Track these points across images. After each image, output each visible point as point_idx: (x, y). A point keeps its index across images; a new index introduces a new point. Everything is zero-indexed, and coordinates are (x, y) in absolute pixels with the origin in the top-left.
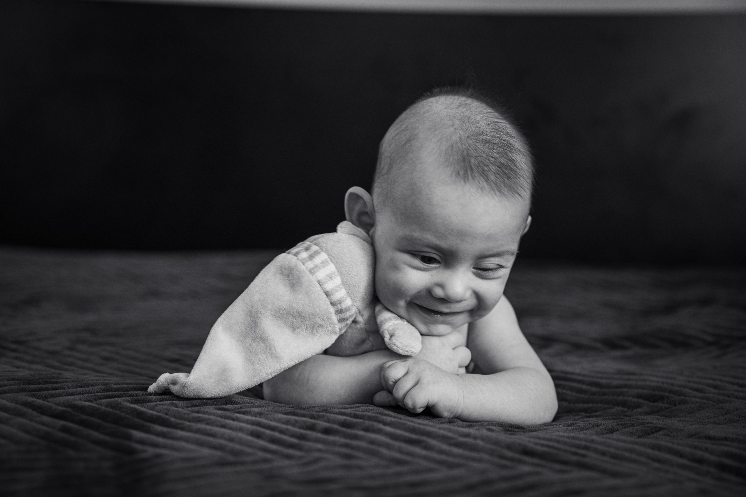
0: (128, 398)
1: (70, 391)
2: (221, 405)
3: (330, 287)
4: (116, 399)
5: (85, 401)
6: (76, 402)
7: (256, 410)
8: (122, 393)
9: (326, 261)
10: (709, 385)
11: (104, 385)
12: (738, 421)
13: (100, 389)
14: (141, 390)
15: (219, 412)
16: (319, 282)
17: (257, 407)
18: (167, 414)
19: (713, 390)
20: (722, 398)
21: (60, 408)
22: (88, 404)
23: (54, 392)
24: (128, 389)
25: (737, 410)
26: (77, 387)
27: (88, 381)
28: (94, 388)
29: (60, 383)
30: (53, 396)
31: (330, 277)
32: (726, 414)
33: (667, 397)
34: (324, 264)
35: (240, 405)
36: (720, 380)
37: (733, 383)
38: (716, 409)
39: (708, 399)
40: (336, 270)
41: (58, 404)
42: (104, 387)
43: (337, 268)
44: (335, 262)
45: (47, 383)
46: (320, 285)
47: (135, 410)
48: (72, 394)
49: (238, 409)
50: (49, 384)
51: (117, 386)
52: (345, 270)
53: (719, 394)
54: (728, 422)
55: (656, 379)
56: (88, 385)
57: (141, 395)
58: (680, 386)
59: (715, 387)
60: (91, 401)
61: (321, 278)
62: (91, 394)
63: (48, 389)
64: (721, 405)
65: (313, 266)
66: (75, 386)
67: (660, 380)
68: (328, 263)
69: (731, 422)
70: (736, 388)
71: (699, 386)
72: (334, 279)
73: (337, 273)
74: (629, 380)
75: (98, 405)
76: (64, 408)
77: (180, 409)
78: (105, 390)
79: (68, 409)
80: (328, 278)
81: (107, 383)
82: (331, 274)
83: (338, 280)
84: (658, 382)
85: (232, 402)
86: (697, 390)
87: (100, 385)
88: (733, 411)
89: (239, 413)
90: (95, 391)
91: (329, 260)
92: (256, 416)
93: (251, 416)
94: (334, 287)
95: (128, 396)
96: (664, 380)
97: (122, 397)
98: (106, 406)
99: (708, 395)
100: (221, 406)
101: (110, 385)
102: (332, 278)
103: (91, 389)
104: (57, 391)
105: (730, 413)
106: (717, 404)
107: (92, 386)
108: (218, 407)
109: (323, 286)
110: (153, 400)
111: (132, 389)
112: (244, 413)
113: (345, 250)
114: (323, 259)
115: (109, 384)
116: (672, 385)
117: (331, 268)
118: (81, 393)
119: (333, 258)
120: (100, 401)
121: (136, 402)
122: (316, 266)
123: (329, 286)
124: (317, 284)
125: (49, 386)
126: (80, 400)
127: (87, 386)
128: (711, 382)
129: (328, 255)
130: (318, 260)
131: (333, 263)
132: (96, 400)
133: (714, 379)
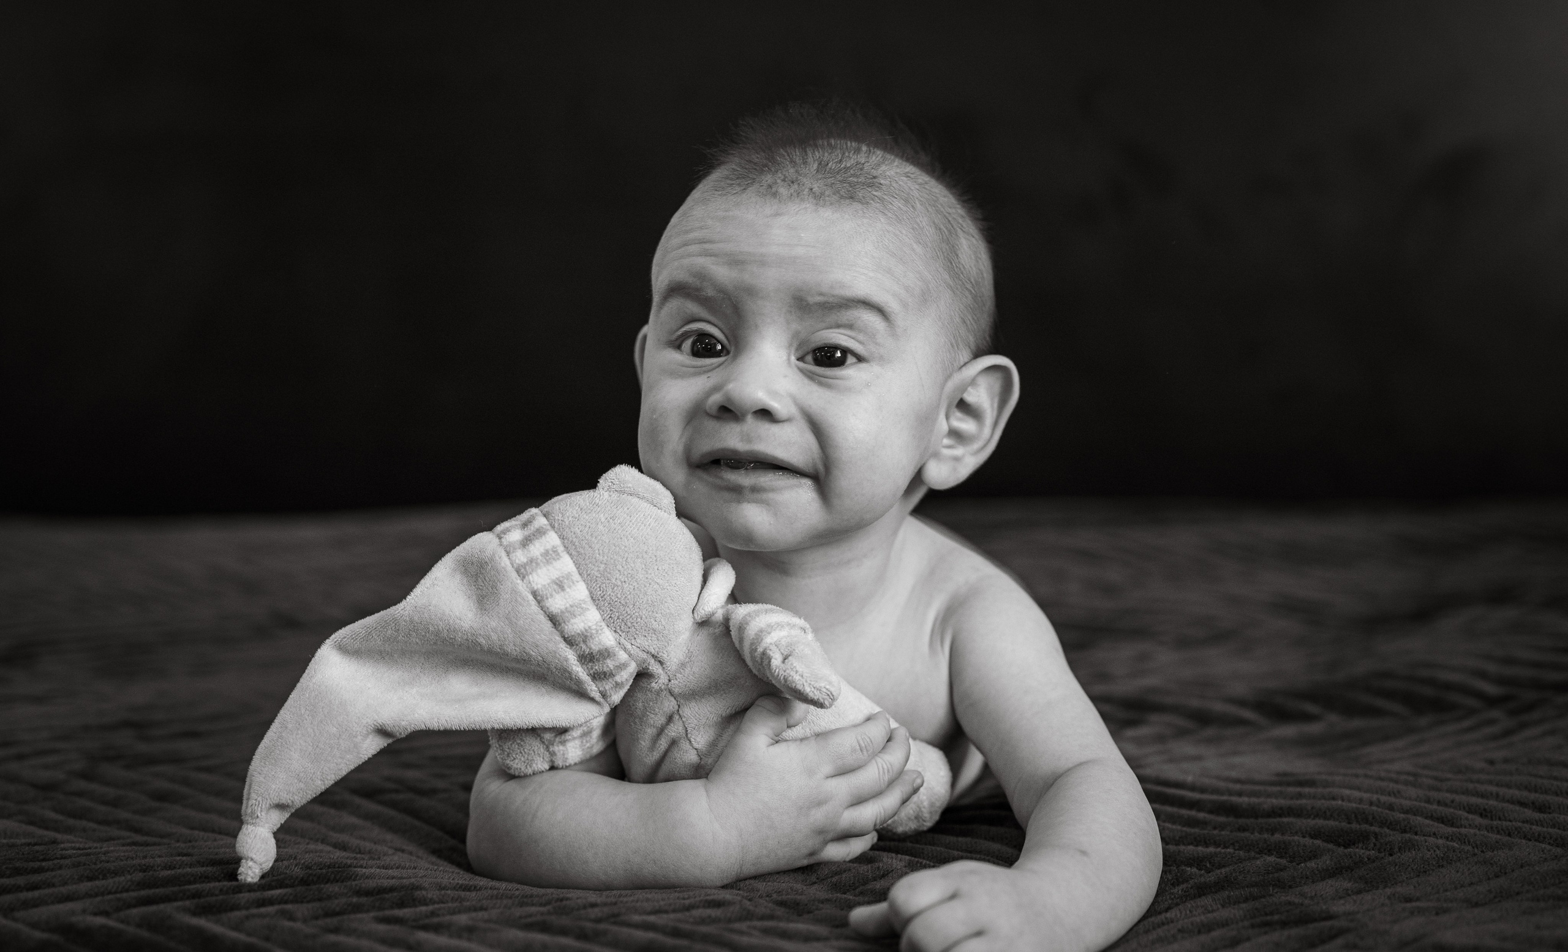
0: (187, 903)
1: (64, 890)
2: (392, 908)
3: (557, 606)
4: (162, 906)
5: (95, 914)
6: (74, 919)
7: (463, 919)
8: (176, 889)
9: (554, 551)
10: (1470, 810)
11: (140, 871)
12: (1518, 894)
13: (129, 883)
14: (220, 878)
15: (382, 928)
16: (535, 594)
17: (469, 910)
18: (267, 939)
19: (1478, 820)
20: (1494, 837)
21: (38, 935)
22: (100, 920)
23: (30, 895)
24: (192, 879)
25: (1522, 867)
26: (81, 879)
27: (108, 862)
28: (117, 879)
29: (48, 870)
30: (26, 905)
31: (560, 585)
32: (1497, 876)
33: (1376, 835)
34: (550, 556)
35: (431, 908)
36: (1497, 796)
37: (1522, 804)
38: (1476, 863)
39: (1463, 840)
40: (574, 569)
41: (34, 925)
42: (139, 876)
43: (578, 566)
44: (574, 553)
45: (18, 872)
46: (539, 602)
47: (199, 932)
48: (68, 898)
49: (427, 917)
50: (22, 874)
51: (169, 872)
52: (599, 570)
53: (1490, 829)
54: (1495, 897)
55: (1357, 794)
56: (104, 874)
57: (217, 892)
58: (1406, 812)
59: (1483, 813)
60: (106, 914)
61: (539, 586)
62: (110, 897)
63: (18, 889)
64: (1489, 854)
65: (525, 560)
66: (76, 877)
67: (1366, 796)
68: (558, 554)
69: (1502, 897)
70: (1528, 813)
71: (1448, 811)
72: (568, 590)
73: (576, 576)
74: (1300, 796)
75: (122, 922)
76: (45, 936)
77: (298, 925)
78: (142, 885)
79: (55, 937)
80: (555, 587)
81: (148, 866)
82: (561, 579)
83: (580, 591)
84: (1361, 801)
85: (414, 900)
86: (1442, 820)
87: (131, 872)
88: (1513, 871)
89: (425, 928)
90: (118, 887)
91: (561, 549)
92: (460, 937)
93: (451, 936)
94: (568, 605)
95: (188, 898)
96: (1375, 797)
97: (176, 900)
98: (139, 926)
99: (1463, 831)
100: (388, 913)
101: (154, 870)
102: (563, 587)
103: (110, 882)
104: (36, 893)
105: (1506, 873)
106: (1482, 852)
107: (113, 875)
108: (381, 914)
109: (543, 604)
110: (242, 904)
111: (200, 878)
112: (437, 929)
113: (601, 527)
114: (549, 547)
115: (152, 867)
116: (1391, 807)
117: (566, 564)
118: (88, 895)
119: (570, 546)
120: (128, 912)
121: (205, 911)
122: (531, 561)
123: (557, 604)
124: (531, 597)
125: (21, 880)
126: (84, 911)
127: (105, 878)
128: (1474, 800)
129: (562, 538)
130: (537, 549)
131: (571, 555)
132: (118, 909)
133: (1482, 796)
